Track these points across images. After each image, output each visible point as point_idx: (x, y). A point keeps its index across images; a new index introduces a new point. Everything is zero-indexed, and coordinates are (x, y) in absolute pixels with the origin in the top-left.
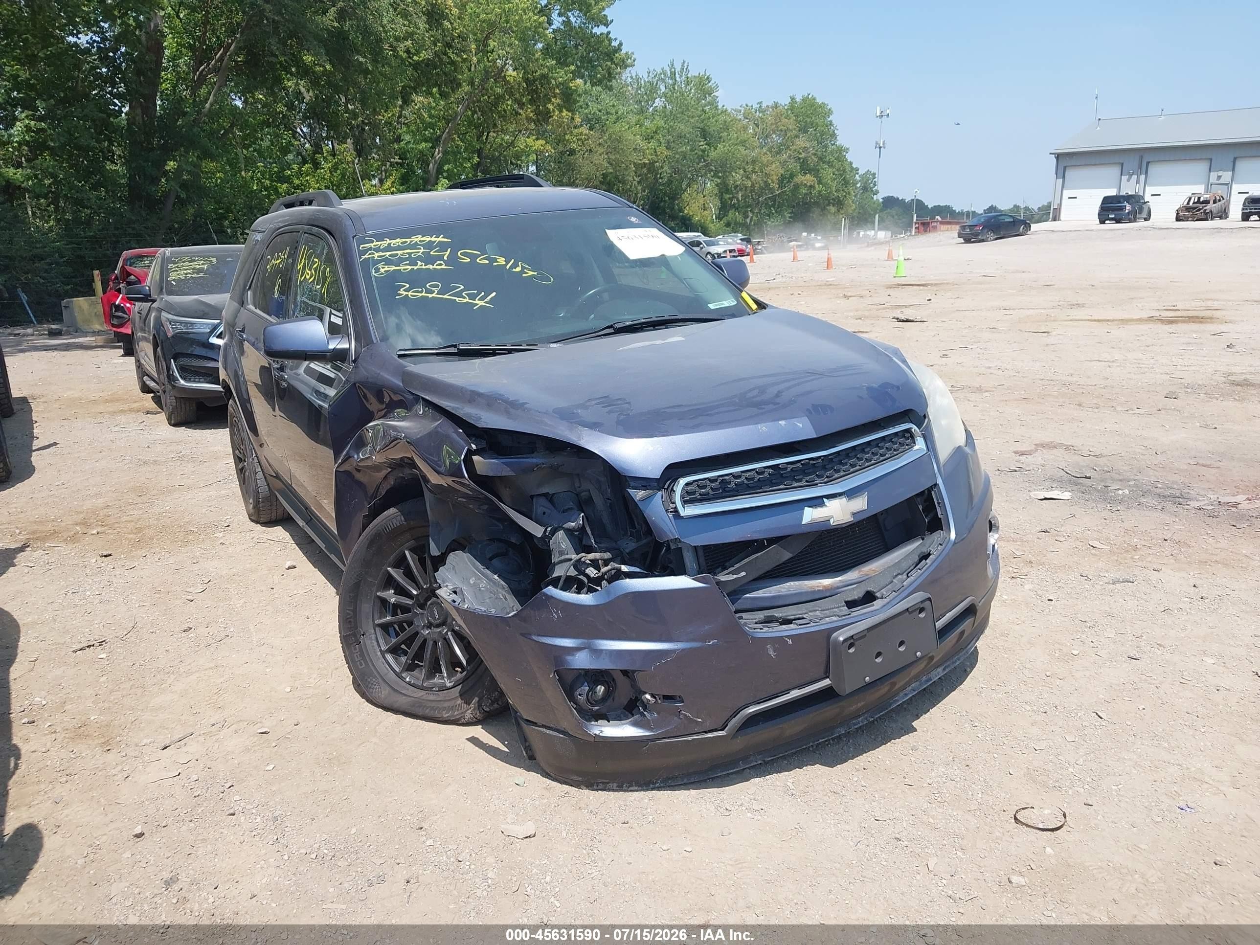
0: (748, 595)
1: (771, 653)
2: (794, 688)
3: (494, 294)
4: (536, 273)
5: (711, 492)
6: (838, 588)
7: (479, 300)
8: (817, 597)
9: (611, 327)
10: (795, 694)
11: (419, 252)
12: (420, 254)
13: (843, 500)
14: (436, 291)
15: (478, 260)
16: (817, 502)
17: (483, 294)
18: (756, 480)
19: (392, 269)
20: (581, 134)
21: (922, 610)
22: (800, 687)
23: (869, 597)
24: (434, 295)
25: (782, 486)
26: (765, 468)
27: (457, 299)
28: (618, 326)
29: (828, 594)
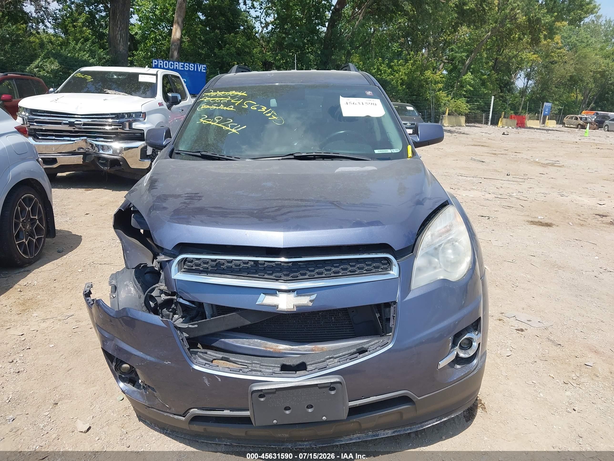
0: (223, 340)
1: (206, 382)
2: (228, 409)
3: (246, 126)
4: (277, 118)
5: (210, 268)
6: (285, 353)
7: (234, 129)
8: (268, 355)
9: (292, 155)
10: (227, 413)
11: (226, 100)
12: (226, 101)
13: (292, 296)
14: (217, 121)
15: (251, 108)
16: (273, 292)
17: (240, 126)
18: (241, 267)
19: (207, 107)
20: (561, 53)
21: (333, 389)
22: (232, 410)
23: (302, 367)
24: (215, 124)
25: (257, 276)
26: (250, 261)
27: (224, 127)
28: (296, 155)
29: (277, 356)
